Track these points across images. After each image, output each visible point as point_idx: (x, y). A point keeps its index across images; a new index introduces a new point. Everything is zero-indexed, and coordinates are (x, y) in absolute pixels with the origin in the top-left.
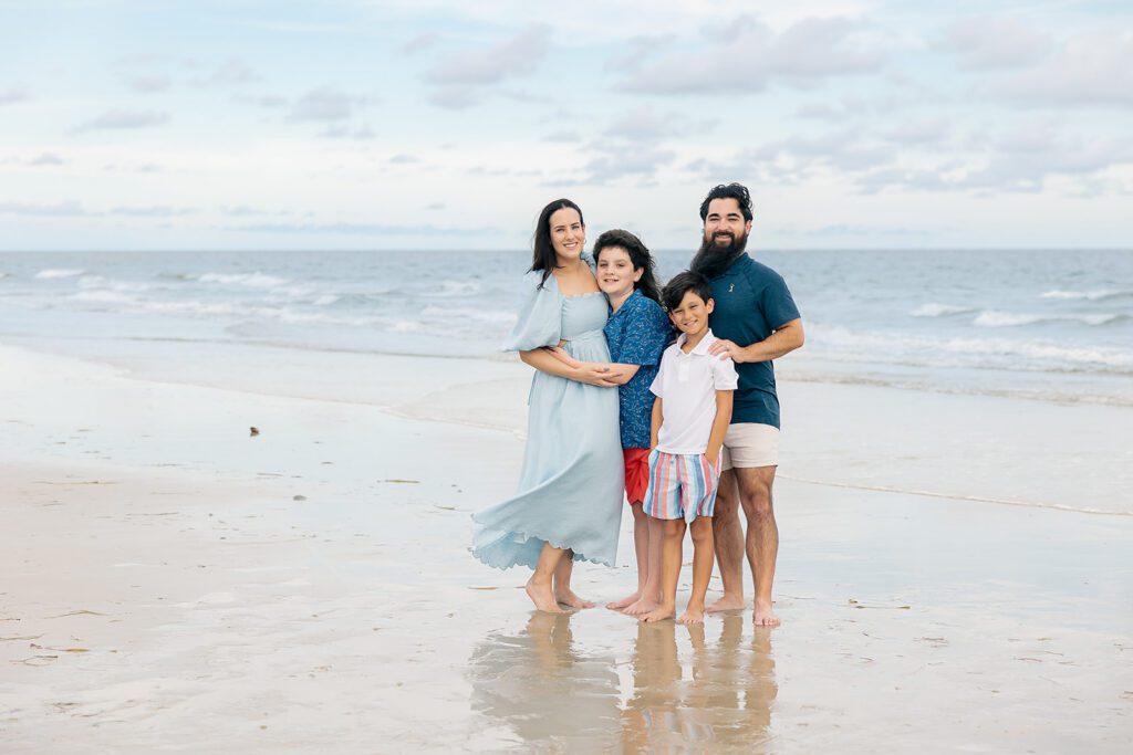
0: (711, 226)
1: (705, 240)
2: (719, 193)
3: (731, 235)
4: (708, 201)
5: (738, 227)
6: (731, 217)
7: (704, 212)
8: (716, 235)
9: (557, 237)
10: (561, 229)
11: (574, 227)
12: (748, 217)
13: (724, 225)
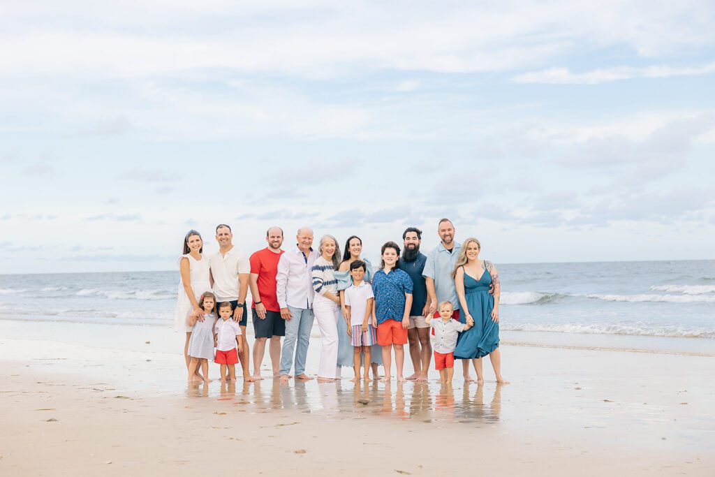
0: (407, 241)
1: (405, 247)
2: (410, 230)
3: (415, 245)
4: (406, 232)
5: (416, 242)
6: (414, 238)
7: (404, 237)
8: (408, 245)
9: (352, 248)
10: (353, 245)
11: (358, 245)
12: (420, 238)
13: (411, 241)
